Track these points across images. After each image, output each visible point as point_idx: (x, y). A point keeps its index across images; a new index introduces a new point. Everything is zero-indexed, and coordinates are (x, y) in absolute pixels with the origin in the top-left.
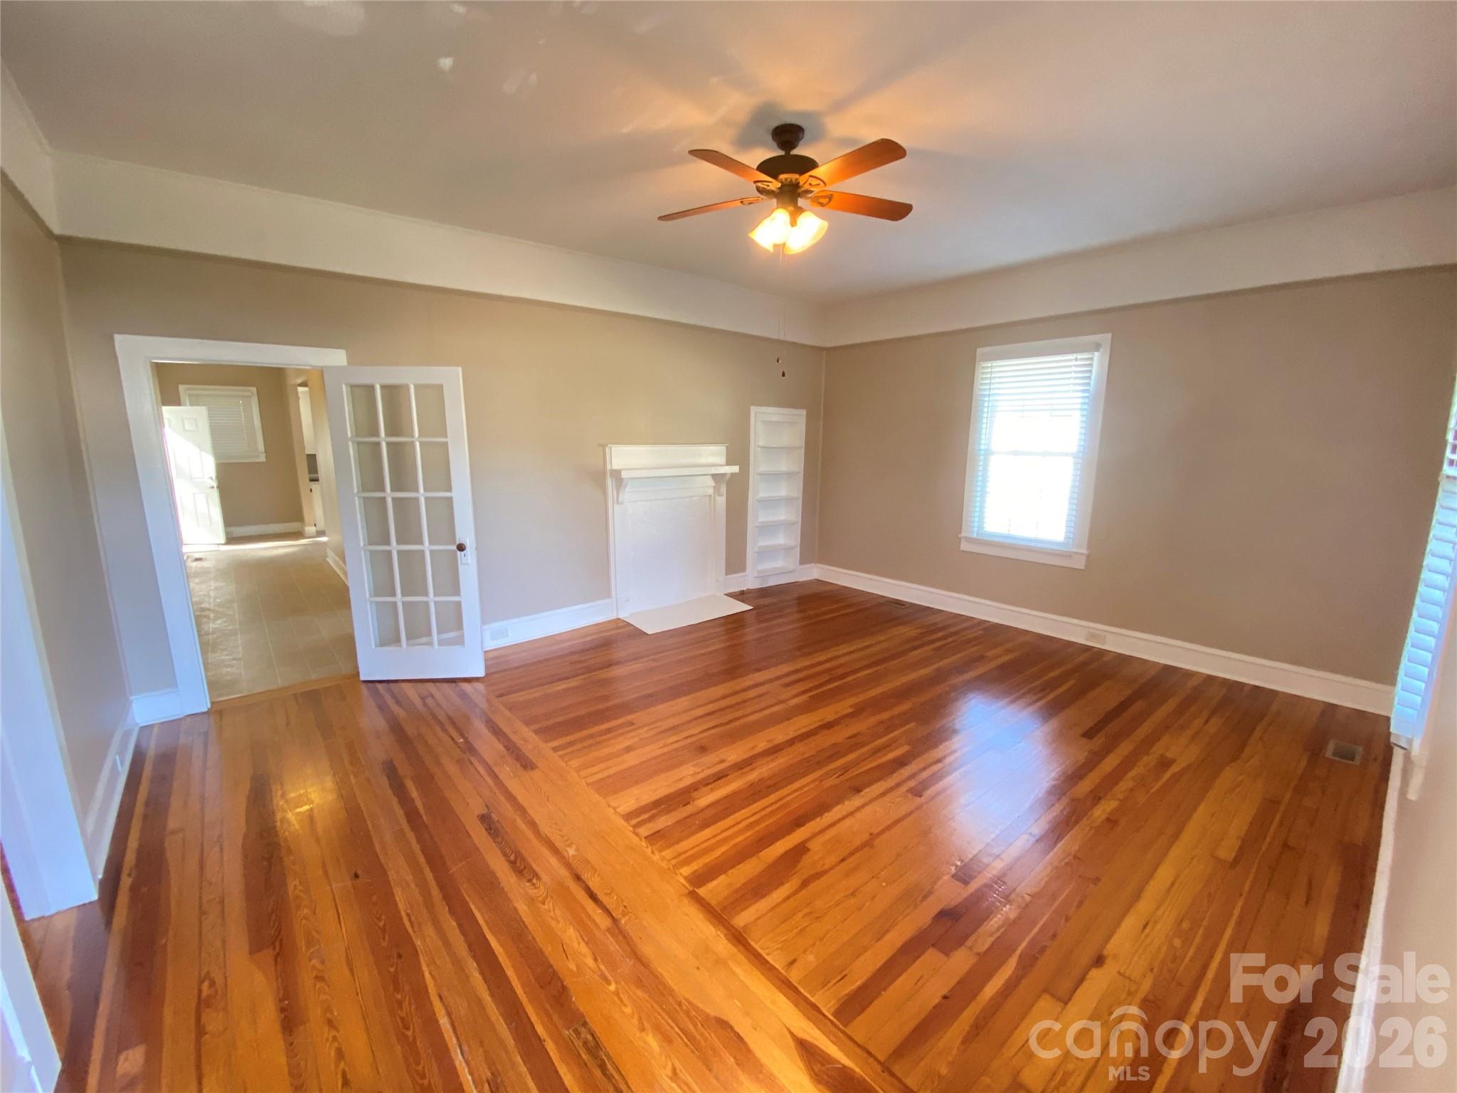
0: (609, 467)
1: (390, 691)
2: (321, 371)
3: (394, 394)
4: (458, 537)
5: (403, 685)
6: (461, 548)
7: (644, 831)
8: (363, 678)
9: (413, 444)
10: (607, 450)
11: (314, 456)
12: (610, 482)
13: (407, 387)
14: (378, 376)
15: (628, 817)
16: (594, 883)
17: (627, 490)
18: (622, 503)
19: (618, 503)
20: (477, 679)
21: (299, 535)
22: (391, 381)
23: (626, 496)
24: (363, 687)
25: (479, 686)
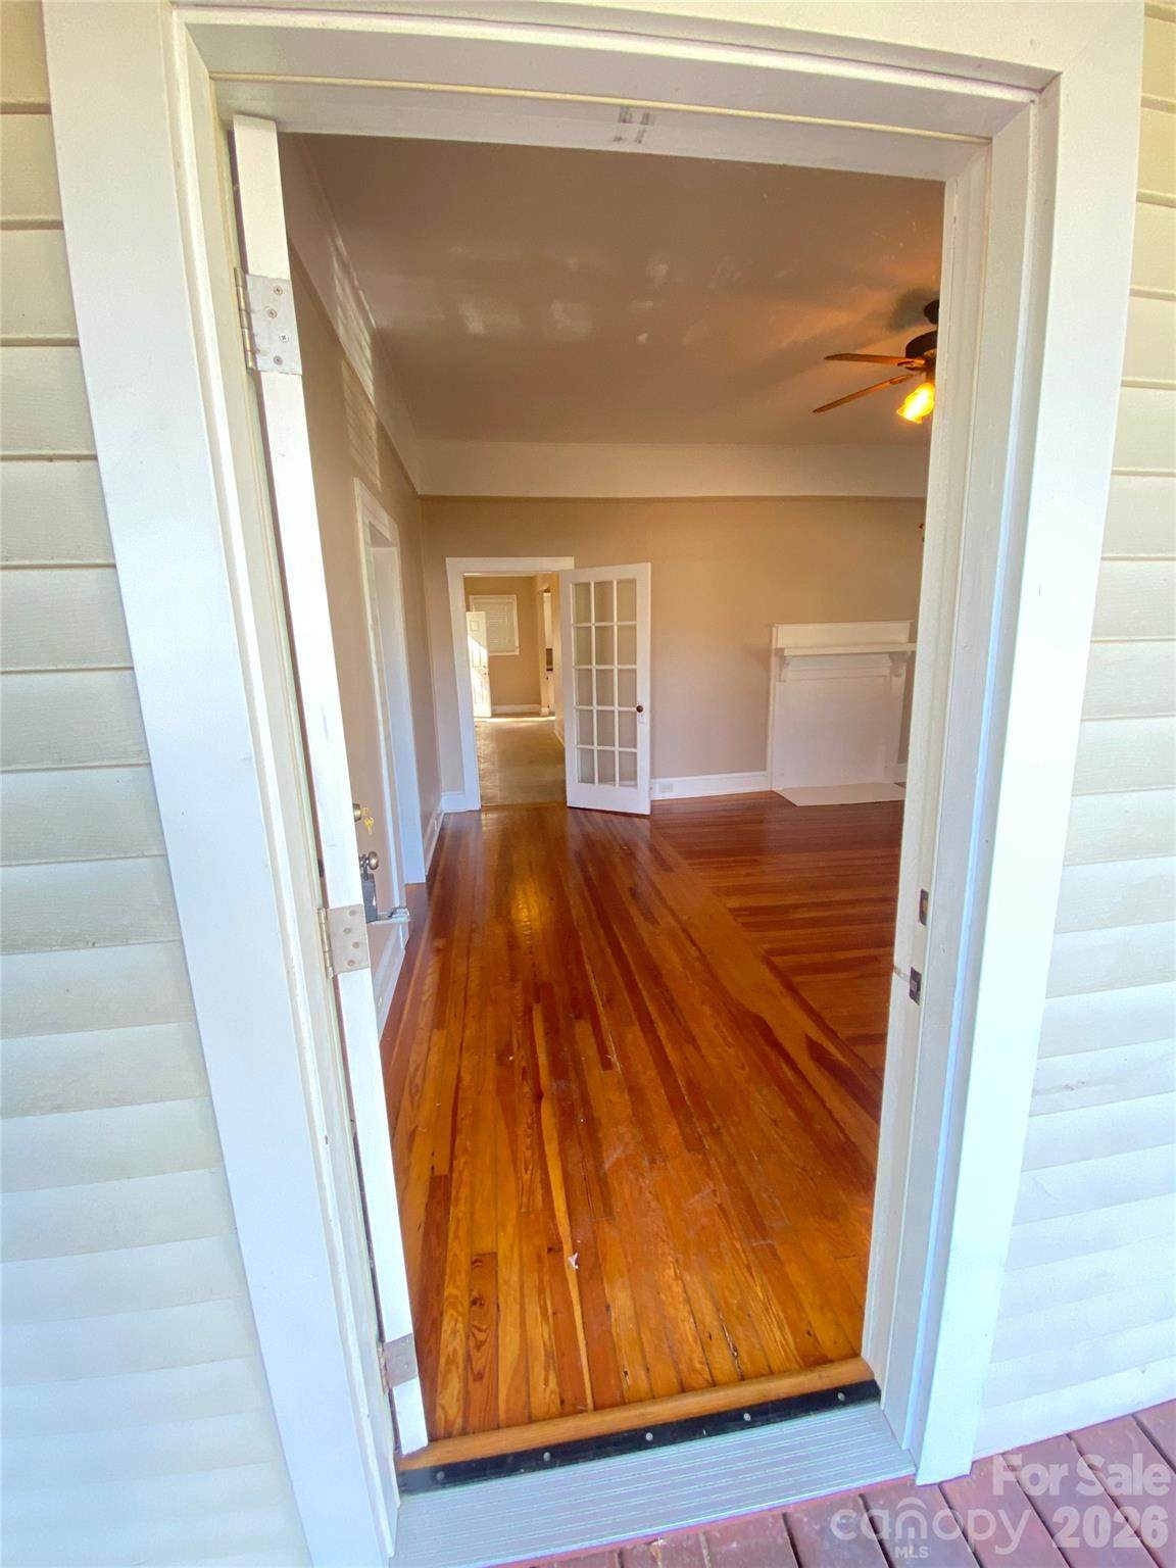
0: (774, 647)
1: (586, 817)
2: (557, 574)
3: (603, 587)
4: (639, 699)
5: (593, 813)
6: (640, 709)
7: (740, 920)
8: (568, 805)
9: (612, 627)
10: (774, 629)
11: (551, 650)
12: (774, 661)
13: (612, 582)
14: (594, 575)
15: (733, 910)
16: (695, 936)
17: (790, 668)
18: (784, 681)
19: (780, 681)
20: (644, 816)
21: (537, 714)
22: (601, 579)
23: (789, 673)
24: (568, 810)
25: (645, 821)
